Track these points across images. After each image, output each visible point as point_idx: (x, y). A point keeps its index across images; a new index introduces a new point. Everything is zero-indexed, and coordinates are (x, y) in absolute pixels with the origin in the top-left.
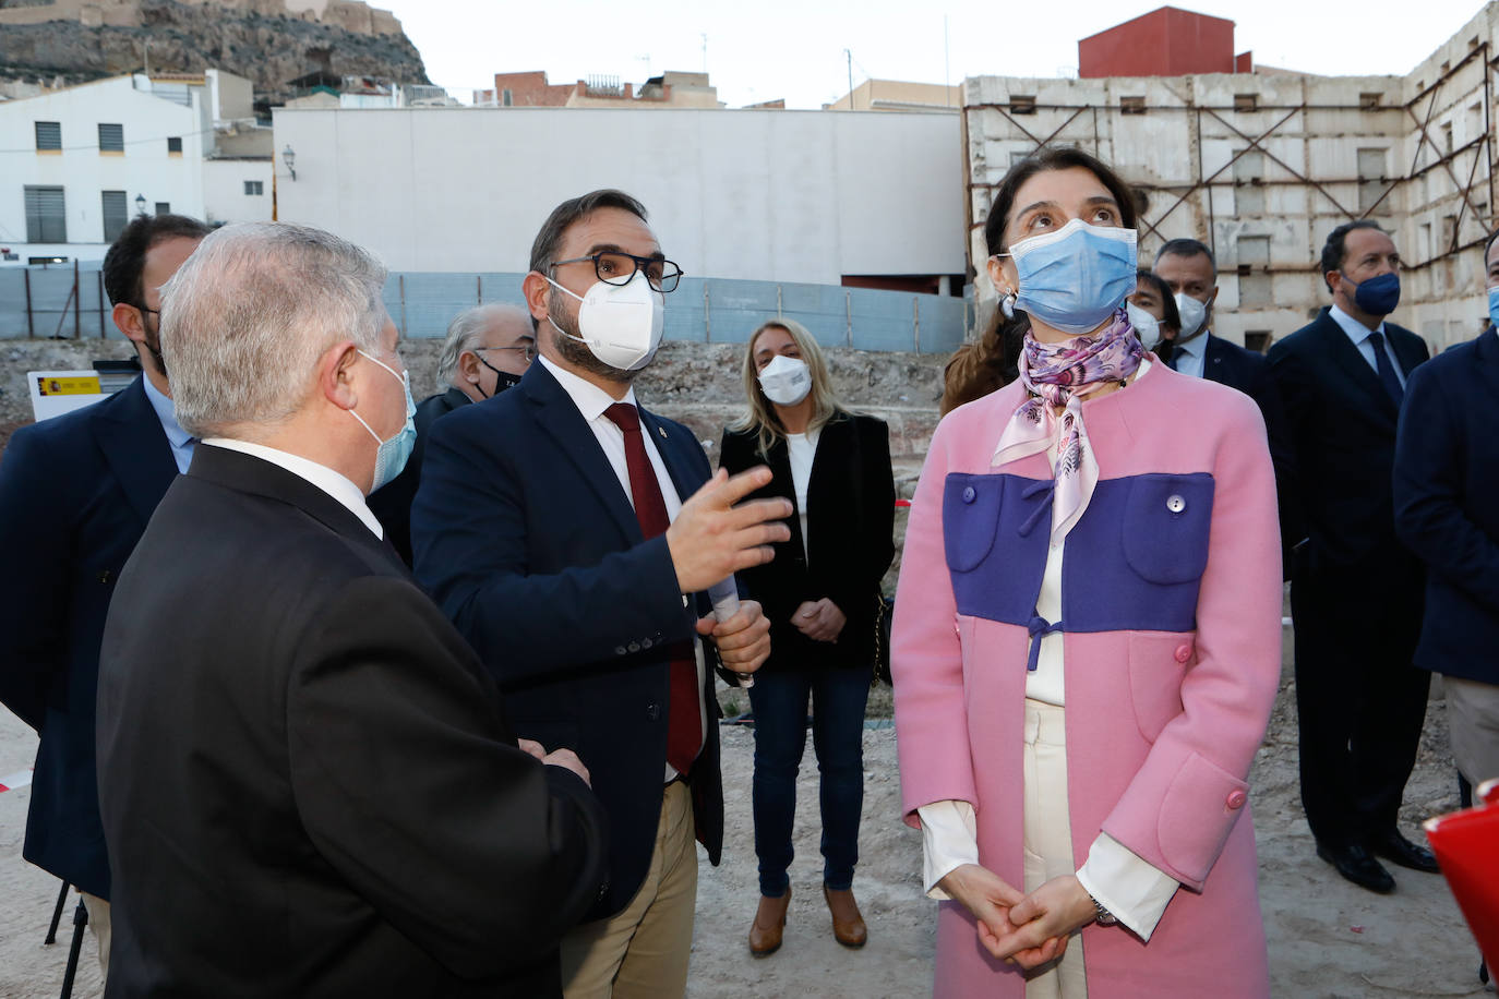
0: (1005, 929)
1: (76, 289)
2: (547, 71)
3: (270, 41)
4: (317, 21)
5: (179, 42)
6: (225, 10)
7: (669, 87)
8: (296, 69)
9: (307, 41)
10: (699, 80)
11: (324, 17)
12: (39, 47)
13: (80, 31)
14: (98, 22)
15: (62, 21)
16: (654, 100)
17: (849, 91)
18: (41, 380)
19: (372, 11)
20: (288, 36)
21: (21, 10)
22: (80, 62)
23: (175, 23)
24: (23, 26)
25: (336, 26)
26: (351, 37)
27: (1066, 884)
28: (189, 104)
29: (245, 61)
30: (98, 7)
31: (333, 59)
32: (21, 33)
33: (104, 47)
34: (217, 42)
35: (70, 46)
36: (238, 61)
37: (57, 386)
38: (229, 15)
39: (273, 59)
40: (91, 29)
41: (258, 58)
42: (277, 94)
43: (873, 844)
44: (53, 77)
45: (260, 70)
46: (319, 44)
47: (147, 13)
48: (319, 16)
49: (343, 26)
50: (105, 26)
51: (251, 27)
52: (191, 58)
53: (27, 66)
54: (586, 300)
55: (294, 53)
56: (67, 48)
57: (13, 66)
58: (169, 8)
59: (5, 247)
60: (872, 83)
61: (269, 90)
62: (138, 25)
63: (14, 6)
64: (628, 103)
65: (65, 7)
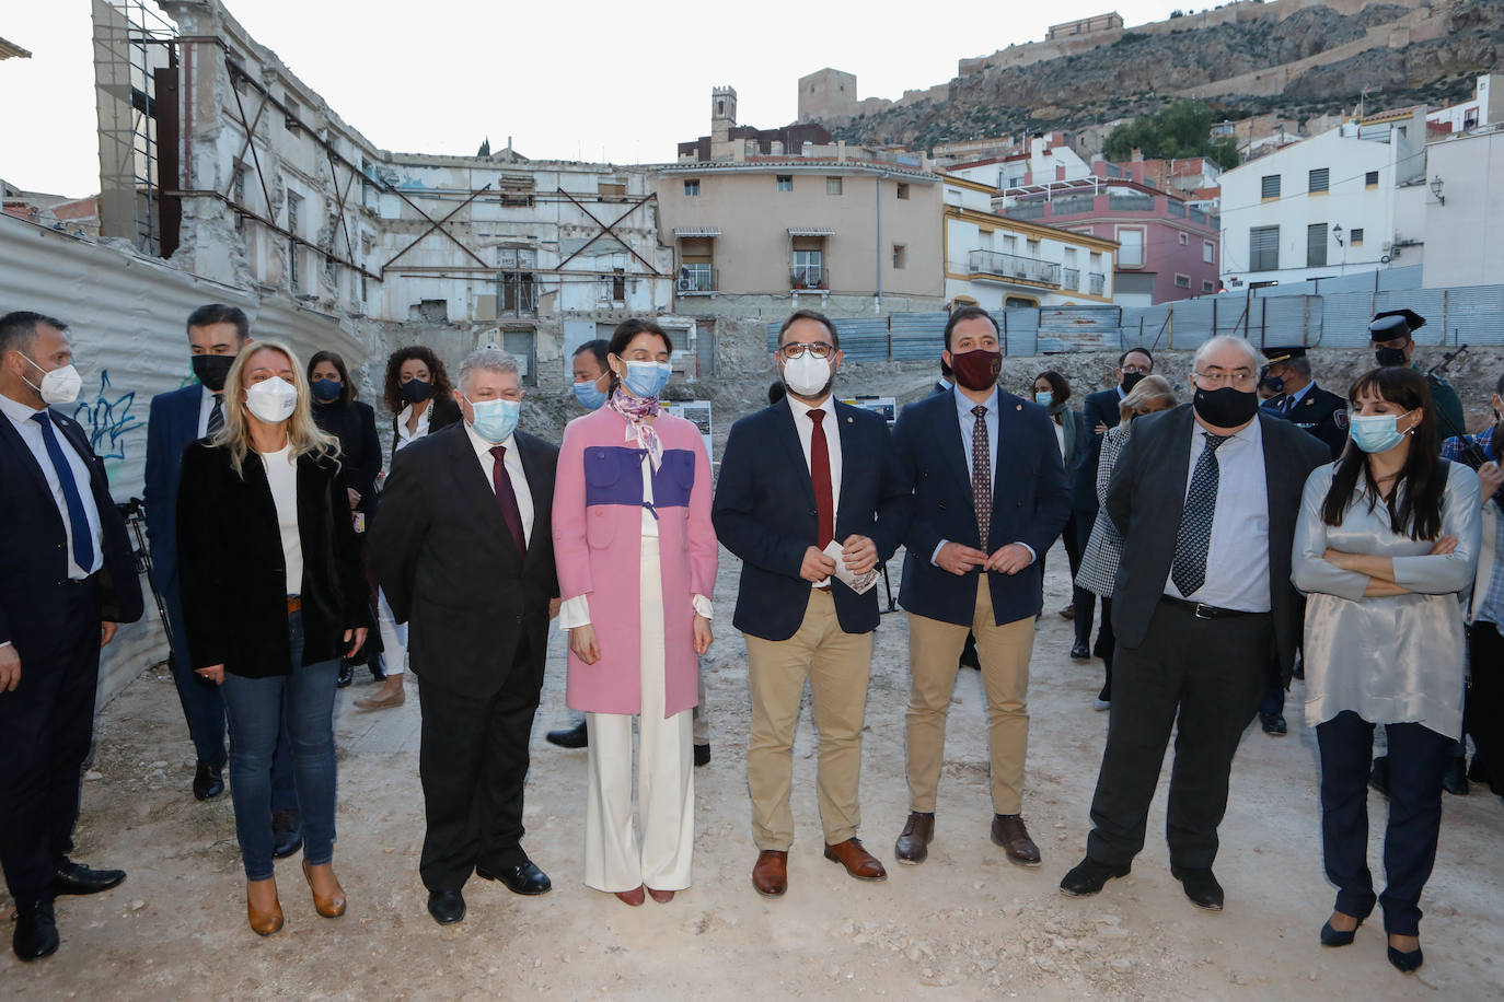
5: (1488, 40)
12: (1348, 79)
13: (1387, 55)
14: (1405, 42)
15: (1370, 50)
21: (1336, 50)
22: (1385, 84)
23: (1486, 21)
24: (1337, 63)
30: (1406, 28)
32: (1334, 71)
35: (1376, 71)
40: (1397, 51)
47: (1454, 19)
50: (1411, 44)
53: (1337, 99)
56: (1373, 74)
57: (1325, 101)
58: (1480, 8)
59: (1234, 276)
62: (1445, 34)
63: (1331, 48)
65: (1378, 36)
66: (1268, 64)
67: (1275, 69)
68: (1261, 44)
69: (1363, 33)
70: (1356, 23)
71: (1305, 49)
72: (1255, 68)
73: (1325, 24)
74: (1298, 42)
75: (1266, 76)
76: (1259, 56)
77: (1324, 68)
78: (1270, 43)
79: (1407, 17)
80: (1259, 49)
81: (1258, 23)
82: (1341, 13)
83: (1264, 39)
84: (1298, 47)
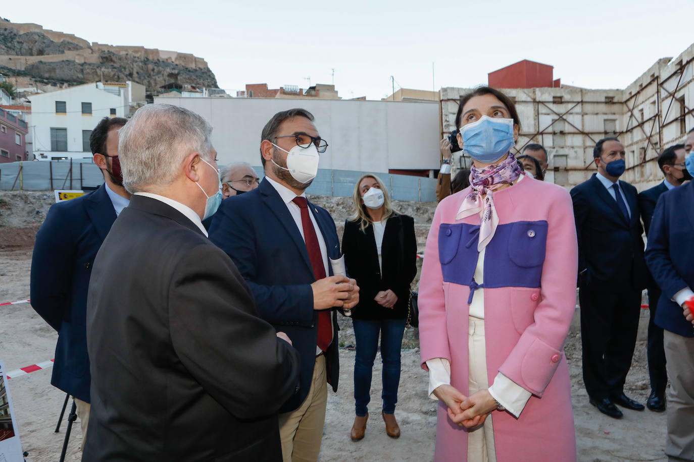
0: (459, 411)
1: (71, 170)
2: (268, 84)
3: (153, 70)
4: (173, 62)
5: (115, 70)
6: (135, 57)
7: (318, 90)
8: (164, 82)
9: (168, 70)
10: (331, 88)
11: (175, 61)
12: (58, 71)
13: (75, 65)
14: (82, 61)
15: (67, 61)
16: (312, 96)
17: (392, 93)
18: (60, 193)
19: (195, 58)
20: (160, 68)
21: (50, 56)
22: (75, 77)
23: (114, 62)
24: (51, 63)
25: (180, 64)
26: (187, 69)
27: (484, 393)
28: (119, 95)
29: (142, 78)
30: (83, 55)
31: (179, 78)
32: (50, 65)
33: (85, 72)
34: (131, 70)
35: (70, 71)
36: (140, 78)
37: (66, 196)
38: (136, 59)
39: (154, 77)
40: (79, 64)
41: (148, 77)
42: (156, 92)
43: (403, 397)
44: (63, 84)
45: (149, 82)
46: (173, 72)
47: (102, 58)
48: (173, 60)
49: (183, 64)
50: (85, 63)
51: (145, 64)
52: (120, 77)
53: (53, 79)
54: (290, 153)
55: (163, 75)
56: (69, 72)
57: (47, 79)
58: (112, 56)
59: (42, 153)
60: (402, 90)
61: (152, 90)
62: (99, 63)
63: (48, 54)
64: (301, 97)
65: (69, 55)
66: (15, 53)
67: (19, 57)
68: (10, 42)
69: (63, 52)
70: (59, 47)
71: (35, 51)
72: (8, 54)
73: (44, 43)
74: (30, 47)
75: (15, 59)
76: (10, 48)
77: (45, 63)
78: (16, 43)
79: (81, 51)
80: (9, 45)
81: (8, 31)
82: (52, 40)
83: (12, 40)
84: (31, 49)
